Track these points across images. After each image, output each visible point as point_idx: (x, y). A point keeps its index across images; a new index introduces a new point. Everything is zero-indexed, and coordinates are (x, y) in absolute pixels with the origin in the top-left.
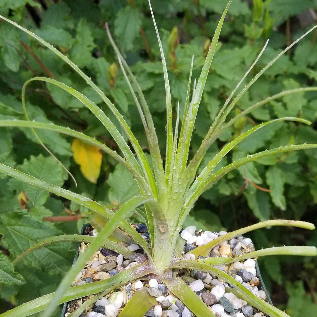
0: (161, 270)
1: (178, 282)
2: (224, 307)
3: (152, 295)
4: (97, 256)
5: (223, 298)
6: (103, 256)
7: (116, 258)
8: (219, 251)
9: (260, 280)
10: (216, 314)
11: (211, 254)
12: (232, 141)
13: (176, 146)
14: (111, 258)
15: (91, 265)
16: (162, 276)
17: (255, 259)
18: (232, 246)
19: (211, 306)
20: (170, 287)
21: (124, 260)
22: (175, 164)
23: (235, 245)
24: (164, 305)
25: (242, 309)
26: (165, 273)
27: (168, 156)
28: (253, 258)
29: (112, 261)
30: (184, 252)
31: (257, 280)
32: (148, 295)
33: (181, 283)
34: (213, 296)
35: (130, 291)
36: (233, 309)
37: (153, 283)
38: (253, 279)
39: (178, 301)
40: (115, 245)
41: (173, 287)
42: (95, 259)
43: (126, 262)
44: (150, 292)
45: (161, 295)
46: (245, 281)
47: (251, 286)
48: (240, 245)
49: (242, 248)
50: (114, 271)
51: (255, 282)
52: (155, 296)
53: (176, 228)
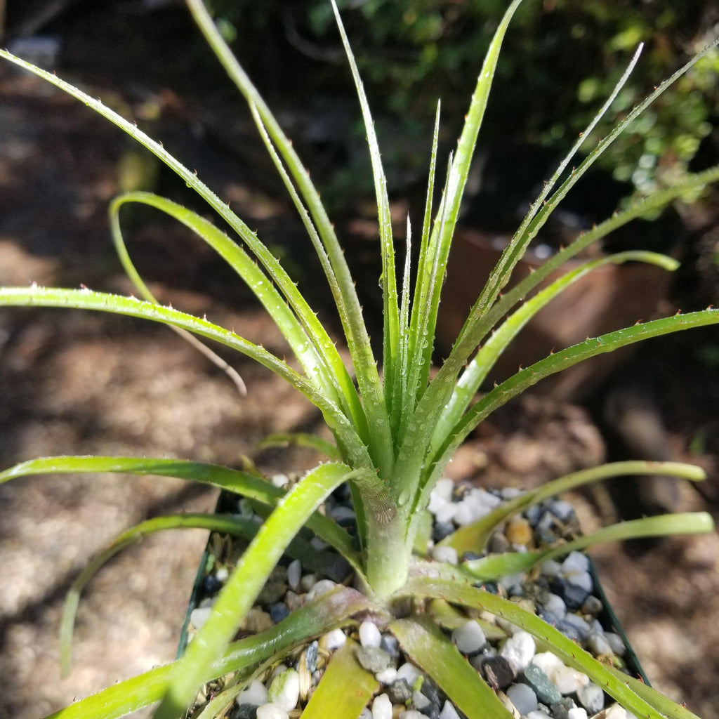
0: (385, 599)
2: (536, 692)
3: (367, 666)
5: (532, 667)
7: (286, 571)
8: (506, 534)
9: (604, 605)
11: (492, 547)
13: (407, 322)
16: (388, 614)
17: (587, 552)
18: (532, 521)
19: (505, 690)
21: (304, 573)
23: (541, 516)
24: (396, 695)
25: (579, 694)
28: (580, 551)
29: (276, 580)
30: (430, 544)
32: (357, 668)
35: (316, 659)
36: (558, 698)
37: (369, 632)
38: (587, 601)
41: (414, 642)
43: (309, 580)
44: (361, 660)
45: (388, 666)
46: (572, 607)
47: (585, 620)
48: (548, 520)
49: (554, 527)
50: (281, 607)
51: (594, 610)
52: (373, 669)
53: (414, 509)
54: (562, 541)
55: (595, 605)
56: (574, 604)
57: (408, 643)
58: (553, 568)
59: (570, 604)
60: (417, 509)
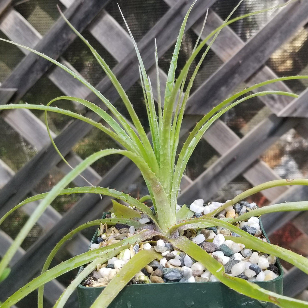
0: (167, 232)
1: (182, 239)
2: (224, 252)
3: (158, 251)
4: (113, 232)
5: (223, 245)
6: (118, 231)
7: (128, 230)
8: (225, 215)
9: (262, 232)
10: (214, 256)
12: (216, 114)
14: (123, 230)
15: (108, 240)
17: (259, 217)
18: (237, 210)
19: (212, 253)
20: (175, 244)
22: (158, 132)
23: (241, 208)
24: (168, 256)
25: (242, 252)
26: (171, 235)
27: (151, 126)
28: (257, 217)
29: (124, 233)
31: (260, 232)
32: (155, 252)
33: (185, 240)
34: (214, 245)
36: (232, 253)
37: (160, 243)
38: (256, 232)
39: (181, 253)
40: (129, 221)
41: (178, 243)
42: (112, 234)
44: (156, 250)
45: (166, 251)
48: (244, 208)
52: (160, 251)
53: (171, 190)
58: (244, 224)
60: (172, 190)
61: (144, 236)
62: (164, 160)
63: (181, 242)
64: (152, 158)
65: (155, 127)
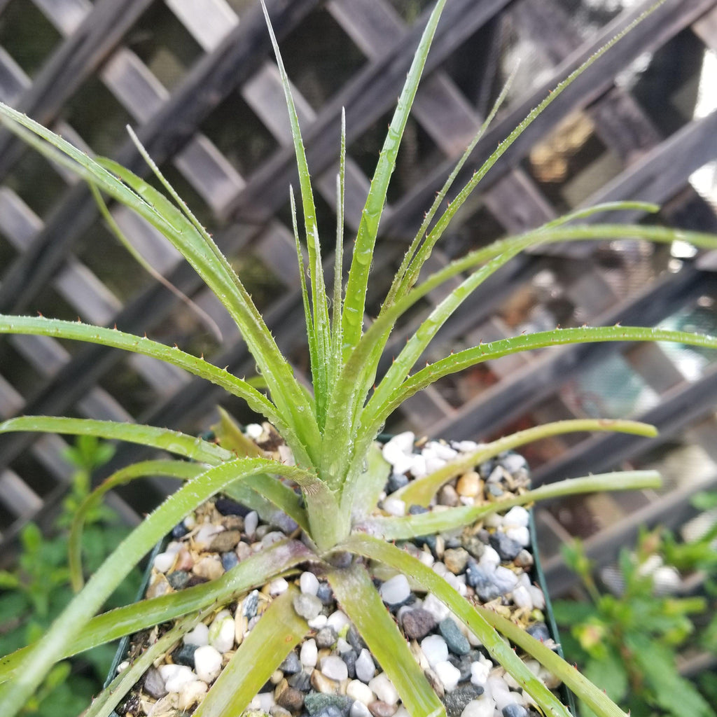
1: (358, 580)
2: (447, 645)
3: (300, 612)
4: (210, 513)
5: (448, 620)
7: (243, 521)
8: (455, 488)
11: (440, 498)
14: (232, 521)
15: (197, 533)
16: (328, 564)
17: (528, 507)
18: (483, 474)
19: (420, 640)
21: (260, 523)
23: (492, 470)
24: (322, 639)
26: (333, 557)
28: (523, 505)
29: (233, 529)
30: (383, 496)
31: (528, 559)
32: (290, 615)
33: (363, 582)
35: (256, 605)
36: (467, 649)
37: (308, 581)
38: (520, 554)
39: (352, 628)
41: (347, 593)
42: (207, 519)
43: (262, 530)
44: (296, 608)
45: (319, 614)
46: (506, 560)
47: (514, 572)
48: (499, 473)
49: (503, 480)
50: (232, 556)
51: (525, 563)
52: (306, 616)
53: (345, 478)
54: (509, 495)
55: (526, 559)
56: (507, 557)
57: (341, 594)
58: (496, 520)
59: (504, 557)
60: (348, 479)
61: (275, 562)
62: (336, 429)
63: (355, 590)
64: (306, 420)
65: (322, 344)
